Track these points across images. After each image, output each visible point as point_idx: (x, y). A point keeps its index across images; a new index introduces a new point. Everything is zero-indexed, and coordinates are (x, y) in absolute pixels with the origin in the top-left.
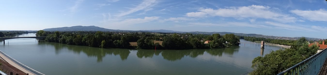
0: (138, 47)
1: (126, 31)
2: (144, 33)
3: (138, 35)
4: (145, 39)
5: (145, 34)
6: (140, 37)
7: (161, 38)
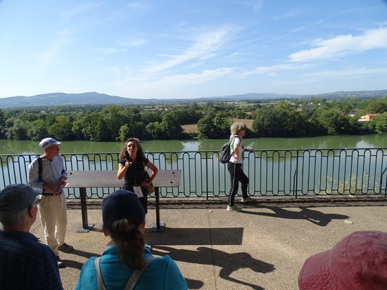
0: (199, 136)
1: (172, 101)
2: (210, 103)
3: (198, 109)
4: (214, 117)
5: (212, 106)
6: (203, 113)
7: (249, 113)
